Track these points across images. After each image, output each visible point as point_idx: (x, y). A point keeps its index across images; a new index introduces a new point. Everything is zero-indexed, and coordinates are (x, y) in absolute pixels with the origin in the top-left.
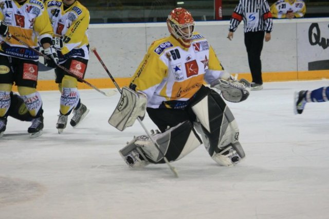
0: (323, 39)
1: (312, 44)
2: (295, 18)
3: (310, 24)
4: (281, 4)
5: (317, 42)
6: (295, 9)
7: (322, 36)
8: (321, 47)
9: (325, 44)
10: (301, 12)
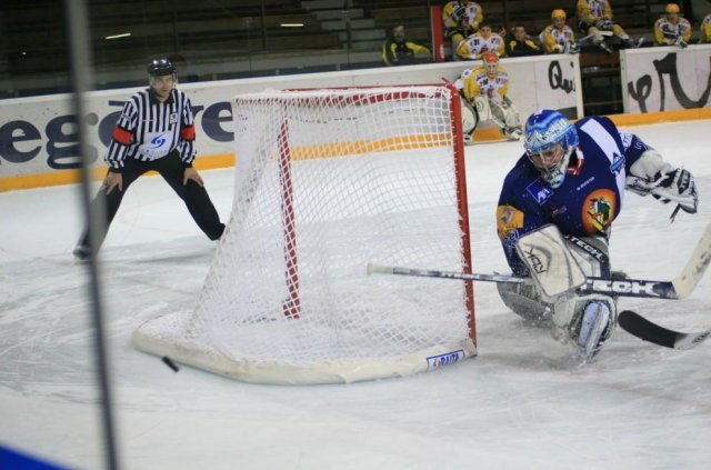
0: (566, 81)
1: (554, 87)
3: (549, 63)
5: (559, 85)
6: (491, 46)
7: (564, 77)
8: (564, 91)
9: (568, 87)
10: (498, 50)
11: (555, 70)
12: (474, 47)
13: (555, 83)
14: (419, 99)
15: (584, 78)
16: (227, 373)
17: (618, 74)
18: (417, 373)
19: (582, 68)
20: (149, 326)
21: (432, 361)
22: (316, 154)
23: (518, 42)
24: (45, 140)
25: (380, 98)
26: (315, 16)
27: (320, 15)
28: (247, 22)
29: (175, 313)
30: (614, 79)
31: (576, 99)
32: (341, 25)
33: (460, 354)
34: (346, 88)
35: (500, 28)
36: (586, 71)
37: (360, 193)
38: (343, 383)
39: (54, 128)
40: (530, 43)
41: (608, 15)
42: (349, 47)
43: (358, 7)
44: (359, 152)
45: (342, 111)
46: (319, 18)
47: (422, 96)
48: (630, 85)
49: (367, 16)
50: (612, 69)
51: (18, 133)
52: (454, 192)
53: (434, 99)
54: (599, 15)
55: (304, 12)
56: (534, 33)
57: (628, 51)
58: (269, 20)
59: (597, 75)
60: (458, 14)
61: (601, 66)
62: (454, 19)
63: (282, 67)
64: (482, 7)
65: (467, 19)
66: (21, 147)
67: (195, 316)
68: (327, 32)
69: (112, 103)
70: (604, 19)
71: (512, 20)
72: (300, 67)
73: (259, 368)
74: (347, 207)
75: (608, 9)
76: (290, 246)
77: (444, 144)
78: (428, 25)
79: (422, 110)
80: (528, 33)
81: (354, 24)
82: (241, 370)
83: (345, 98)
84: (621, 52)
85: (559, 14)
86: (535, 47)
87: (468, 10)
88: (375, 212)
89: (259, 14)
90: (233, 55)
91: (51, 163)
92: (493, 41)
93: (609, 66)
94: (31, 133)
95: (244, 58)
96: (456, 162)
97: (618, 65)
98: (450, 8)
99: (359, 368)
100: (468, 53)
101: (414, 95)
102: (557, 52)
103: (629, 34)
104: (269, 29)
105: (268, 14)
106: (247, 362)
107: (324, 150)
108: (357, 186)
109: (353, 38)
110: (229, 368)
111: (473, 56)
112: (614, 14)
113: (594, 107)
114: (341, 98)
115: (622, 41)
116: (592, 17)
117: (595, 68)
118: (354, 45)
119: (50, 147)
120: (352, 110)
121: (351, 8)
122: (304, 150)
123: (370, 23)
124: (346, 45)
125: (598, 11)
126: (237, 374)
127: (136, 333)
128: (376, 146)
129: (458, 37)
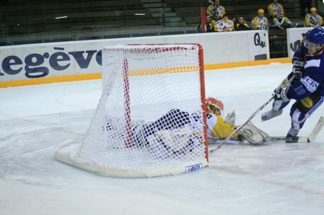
0: (262, 42)
1: (256, 45)
2: (228, 31)
3: (254, 34)
4: (220, 24)
5: (259, 44)
6: (228, 26)
7: (261, 40)
8: (261, 47)
9: (263, 45)
10: (231, 28)
11: (257, 37)
12: (220, 26)
13: (257, 43)
14: (184, 50)
15: (270, 41)
16: (95, 172)
17: (286, 40)
18: (181, 174)
19: (269, 36)
20: (63, 150)
21: (187, 168)
22: (143, 73)
23: (240, 24)
24: (24, 65)
25: (167, 50)
26: (149, 10)
27: (152, 10)
28: (118, 13)
29: (75, 144)
30: (284, 42)
31: (266, 50)
32: (161, 15)
33: (201, 166)
34: (153, 45)
35: (233, 18)
36: (271, 37)
37: (157, 92)
38: (147, 177)
39: (28, 59)
40: (246, 25)
41: (282, 13)
42: (164, 25)
43: (169, 7)
44: (157, 74)
45: (150, 55)
46: (151, 12)
47: (186, 49)
48: (291, 44)
49: (173, 11)
50: (284, 37)
51: (12, 61)
52: (199, 93)
53: (191, 50)
54: (278, 13)
55: (145, 8)
56: (249, 20)
57: (290, 29)
58: (128, 12)
59: (276, 40)
60: (214, 11)
61: (278, 36)
62: (212, 13)
63: (133, 33)
64: (225, 8)
65: (218, 13)
66: (13, 67)
67: (82, 147)
68: (154, 18)
69: (55, 48)
70: (280, 14)
71: (238, 14)
72: (141, 33)
73: (110, 170)
74: (151, 98)
75: (282, 10)
76: (127, 114)
77: (195, 70)
78: (200, 16)
79: (186, 55)
80: (245, 20)
81: (166, 15)
82: (102, 171)
83: (151, 49)
84: (287, 29)
85: (261, 11)
86: (248, 26)
87: (218, 9)
88: (164, 101)
89: (124, 9)
90: (111, 28)
91: (27, 75)
92: (229, 23)
93: (282, 35)
94: (18, 61)
95: (116, 29)
96: (201, 79)
97: (286, 35)
98: (210, 8)
99: (154, 171)
100: (217, 29)
101: (182, 48)
102: (258, 29)
103: (291, 21)
104: (128, 16)
105: (128, 9)
106: (104, 167)
107: (142, 73)
108: (156, 89)
109: (166, 21)
110: (96, 170)
111: (219, 30)
112: (285, 12)
113: (275, 54)
114: (150, 49)
115: (288, 24)
116: (275, 13)
117: (276, 36)
118: (166, 24)
119: (26, 68)
120: (154, 55)
121: (166, 7)
122: (133, 71)
123: (174, 14)
124: (162, 24)
125: (278, 11)
126: (100, 172)
127: (56, 153)
128: (168, 71)
129: (213, 21)
